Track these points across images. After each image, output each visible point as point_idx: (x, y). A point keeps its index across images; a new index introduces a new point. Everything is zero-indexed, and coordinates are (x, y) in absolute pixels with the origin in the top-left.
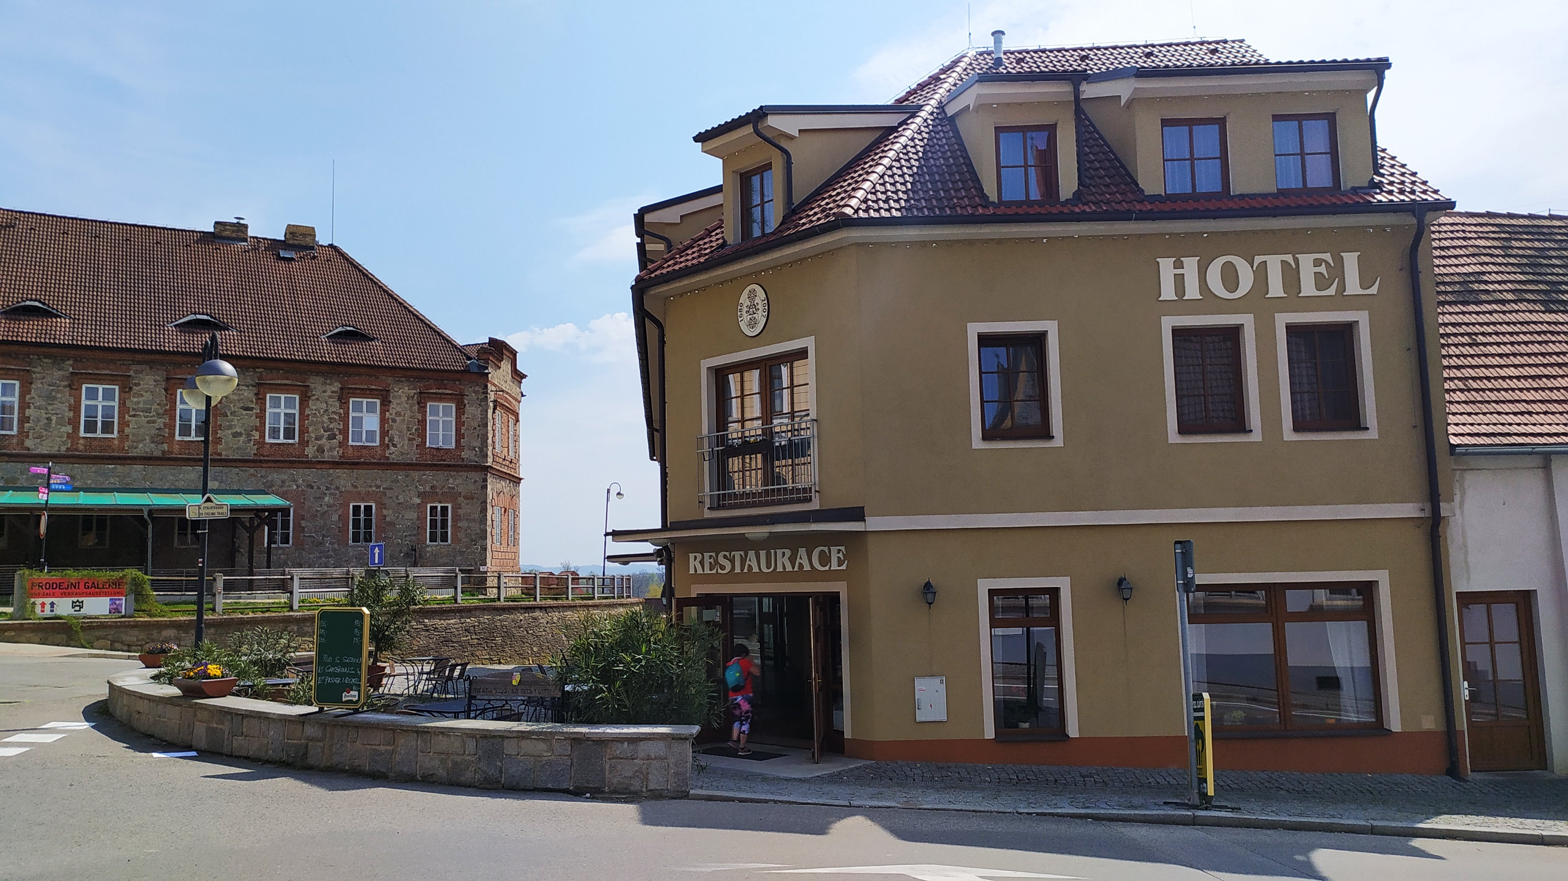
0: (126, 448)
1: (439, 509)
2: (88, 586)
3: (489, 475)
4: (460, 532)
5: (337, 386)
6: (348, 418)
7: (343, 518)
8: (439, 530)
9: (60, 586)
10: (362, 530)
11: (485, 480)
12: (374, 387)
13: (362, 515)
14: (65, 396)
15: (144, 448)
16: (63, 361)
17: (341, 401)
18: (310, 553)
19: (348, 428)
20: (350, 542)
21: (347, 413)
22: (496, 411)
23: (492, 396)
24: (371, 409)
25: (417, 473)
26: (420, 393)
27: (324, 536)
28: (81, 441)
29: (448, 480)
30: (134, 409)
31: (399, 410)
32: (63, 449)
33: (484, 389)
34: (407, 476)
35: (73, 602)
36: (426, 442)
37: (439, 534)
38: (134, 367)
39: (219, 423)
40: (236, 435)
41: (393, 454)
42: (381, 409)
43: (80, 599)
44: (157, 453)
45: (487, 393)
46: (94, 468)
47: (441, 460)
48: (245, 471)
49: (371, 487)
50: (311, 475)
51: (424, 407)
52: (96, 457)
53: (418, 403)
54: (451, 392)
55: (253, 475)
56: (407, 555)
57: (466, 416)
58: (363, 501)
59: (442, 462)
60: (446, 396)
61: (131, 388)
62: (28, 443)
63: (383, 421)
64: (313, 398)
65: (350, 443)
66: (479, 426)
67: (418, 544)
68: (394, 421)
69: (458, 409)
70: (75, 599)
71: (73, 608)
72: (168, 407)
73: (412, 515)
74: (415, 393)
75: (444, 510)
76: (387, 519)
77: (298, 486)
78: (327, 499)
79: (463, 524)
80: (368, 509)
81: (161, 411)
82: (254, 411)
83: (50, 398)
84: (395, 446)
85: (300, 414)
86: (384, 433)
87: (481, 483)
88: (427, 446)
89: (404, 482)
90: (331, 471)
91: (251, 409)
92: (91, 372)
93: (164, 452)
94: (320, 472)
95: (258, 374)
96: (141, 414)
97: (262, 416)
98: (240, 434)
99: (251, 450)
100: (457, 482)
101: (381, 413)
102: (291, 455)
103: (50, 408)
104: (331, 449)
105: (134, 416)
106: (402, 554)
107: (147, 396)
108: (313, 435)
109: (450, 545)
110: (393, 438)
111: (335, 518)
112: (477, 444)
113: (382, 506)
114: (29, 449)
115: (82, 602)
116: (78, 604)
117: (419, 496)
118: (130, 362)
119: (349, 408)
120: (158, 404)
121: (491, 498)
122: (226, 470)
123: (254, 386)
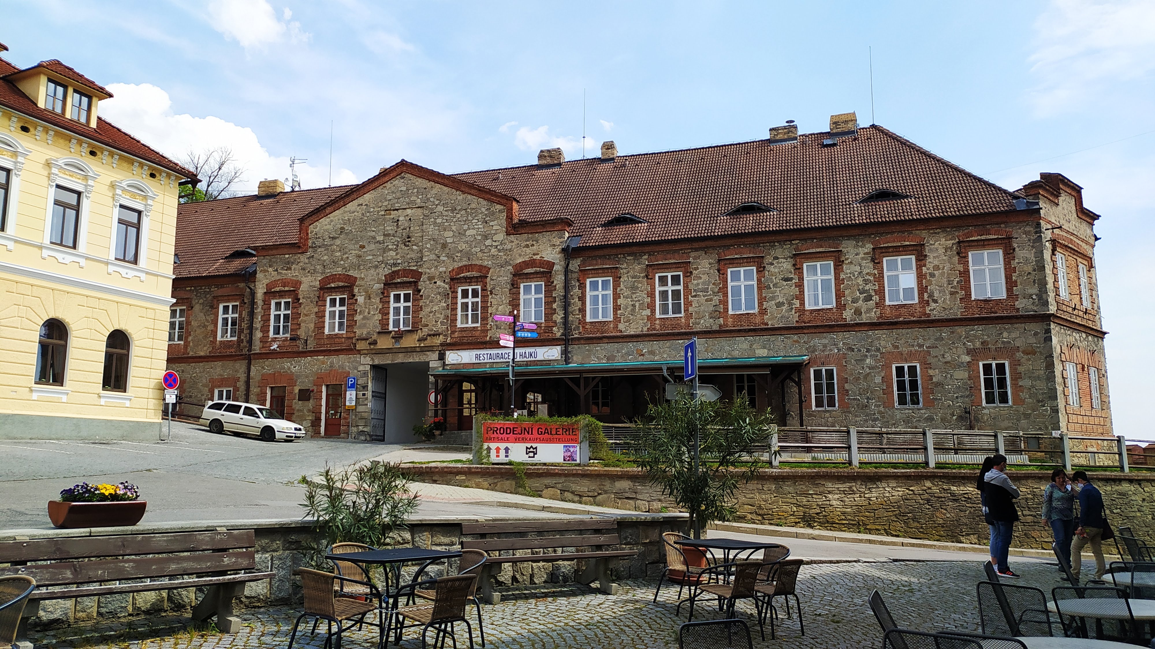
0: (691, 325)
1: (994, 366)
2: (542, 432)
3: (1052, 326)
4: (1023, 392)
5: (869, 247)
6: (883, 277)
7: (887, 380)
8: (996, 390)
9: (513, 431)
10: (908, 392)
11: (1048, 331)
12: (908, 243)
13: (907, 376)
14: (643, 286)
15: (705, 323)
16: (641, 256)
17: (874, 261)
18: (856, 416)
19: (884, 287)
20: (896, 404)
21: (881, 273)
22: (1056, 252)
23: (1048, 235)
24: (906, 267)
25: (964, 329)
26: (959, 242)
27: (868, 398)
28: (657, 322)
29: (1001, 334)
30: (695, 290)
31: (936, 262)
32: (645, 329)
33: (1036, 228)
34: (953, 332)
35: (527, 448)
36: (970, 295)
37: (996, 394)
38: (693, 254)
39: (764, 295)
40: (779, 305)
41: (935, 311)
42: (917, 265)
43: (534, 445)
44: (715, 328)
45: (1041, 232)
46: (668, 344)
47: (991, 313)
48: (789, 337)
49: (913, 346)
50: (850, 338)
51: (965, 257)
52: (668, 334)
53: (958, 254)
54: (996, 237)
55: (797, 341)
56: (960, 418)
57: (1017, 261)
58: (906, 361)
59: (993, 315)
60: (991, 242)
61: (691, 273)
62: (621, 326)
63: (920, 276)
64: (847, 262)
65: (887, 303)
66: (1034, 270)
67: (972, 406)
68: (932, 275)
69: (1006, 254)
70: (529, 445)
71: (527, 454)
72: (721, 286)
73: (962, 374)
74: (953, 244)
75: (1001, 368)
76: (934, 380)
77: (839, 350)
78: (868, 361)
79: (1026, 383)
80: (912, 370)
81: (717, 290)
82: (794, 281)
83: (634, 288)
84: (935, 301)
85: (835, 279)
86: (922, 290)
87: (1042, 336)
88: (973, 299)
89: (949, 339)
90: (870, 333)
91: (791, 279)
92: (661, 262)
93: (720, 326)
94: (859, 334)
95: (794, 246)
96: (701, 294)
97: (800, 286)
98: (783, 304)
99: (794, 318)
100: (1013, 335)
101: (917, 269)
102: (830, 319)
103: (634, 296)
104: (869, 310)
105: (695, 296)
106: (955, 418)
107: (705, 277)
108: (849, 299)
109: (1011, 407)
110: (933, 293)
111: (878, 380)
112: (1034, 290)
113: (927, 366)
114: (621, 331)
115: (536, 448)
116: (532, 450)
117: (968, 354)
118: (689, 251)
119: (882, 268)
120: (714, 284)
121: (1059, 351)
122: (773, 338)
123: (792, 258)
